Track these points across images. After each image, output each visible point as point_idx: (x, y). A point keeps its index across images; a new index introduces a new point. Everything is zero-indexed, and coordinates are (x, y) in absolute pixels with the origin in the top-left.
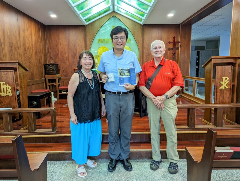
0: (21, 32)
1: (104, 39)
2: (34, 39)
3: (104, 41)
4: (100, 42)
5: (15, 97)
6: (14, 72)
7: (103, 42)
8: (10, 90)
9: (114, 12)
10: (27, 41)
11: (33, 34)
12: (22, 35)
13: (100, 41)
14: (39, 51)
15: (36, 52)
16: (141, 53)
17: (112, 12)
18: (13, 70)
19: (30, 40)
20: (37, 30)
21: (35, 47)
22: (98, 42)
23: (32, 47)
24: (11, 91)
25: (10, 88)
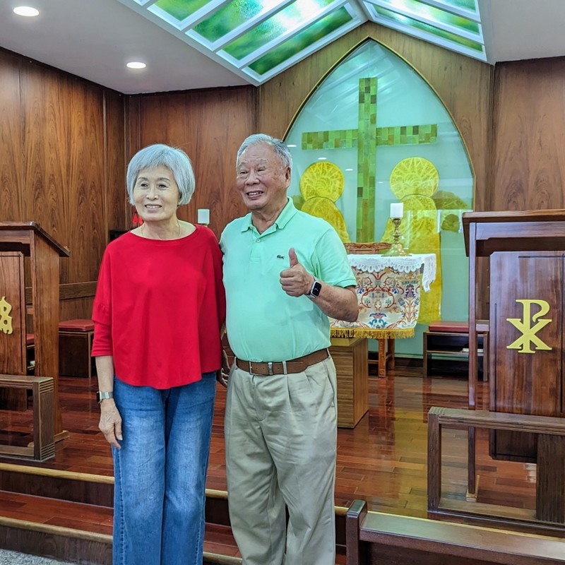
0: (31, 127)
1: (326, 134)
2: (77, 144)
3: (326, 140)
4: (310, 146)
5: (20, 340)
6: (22, 258)
7: (320, 146)
8: (9, 315)
9: (369, 23)
10: (50, 155)
11: (75, 132)
12: (32, 137)
13: (310, 141)
14: (93, 187)
15: (82, 191)
16: (482, 185)
17: (361, 26)
18: (20, 253)
19: (62, 151)
20: (92, 116)
21: (81, 172)
22: (304, 147)
23: (68, 175)
24: (9, 319)
25: (9, 307)
